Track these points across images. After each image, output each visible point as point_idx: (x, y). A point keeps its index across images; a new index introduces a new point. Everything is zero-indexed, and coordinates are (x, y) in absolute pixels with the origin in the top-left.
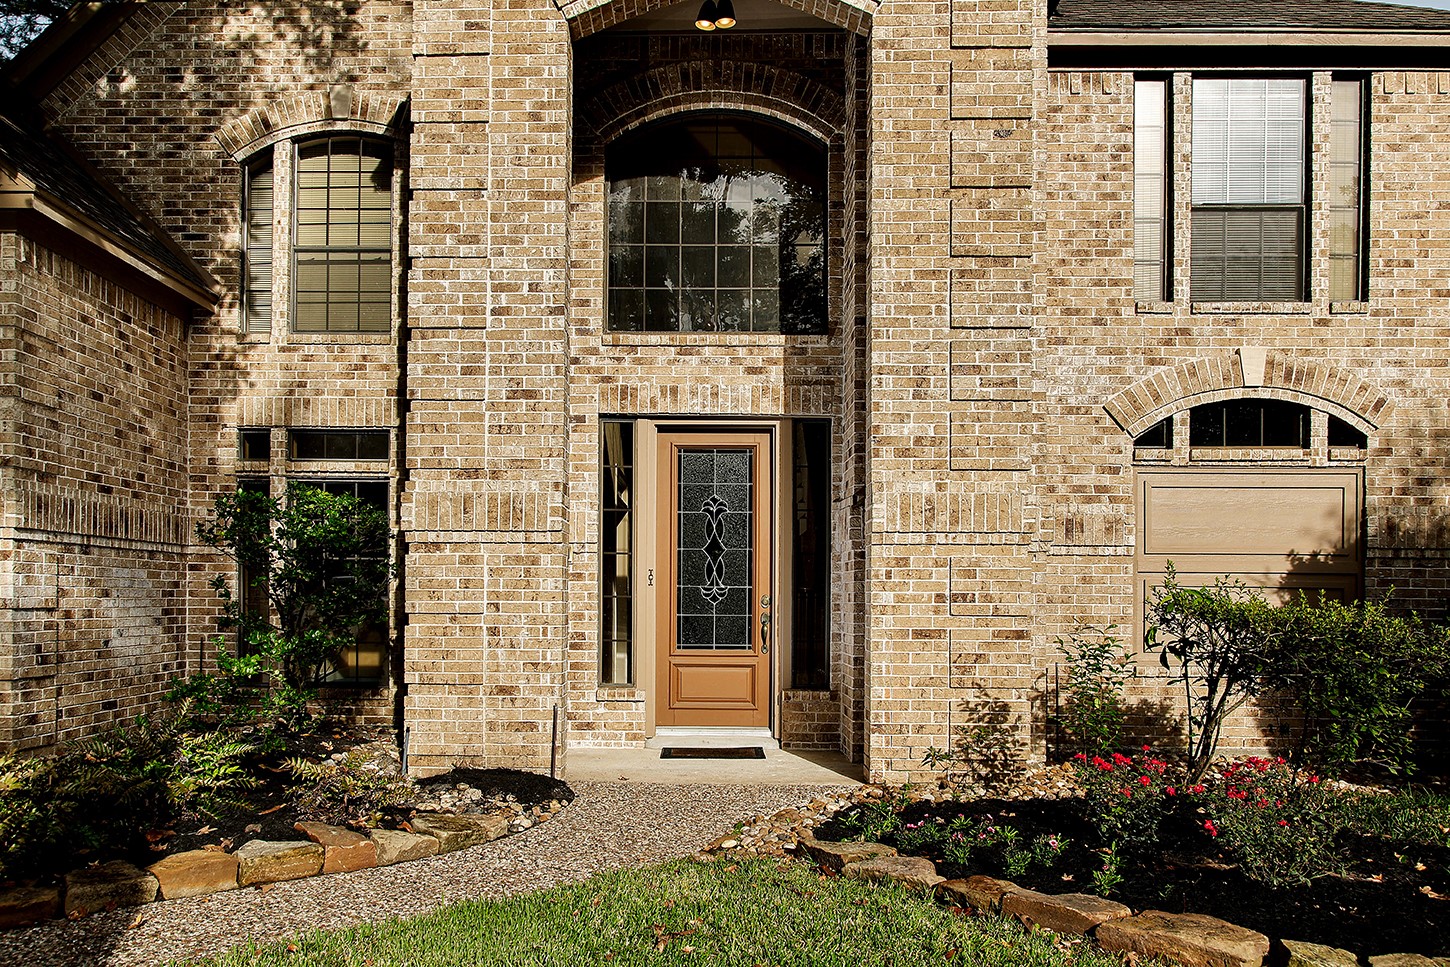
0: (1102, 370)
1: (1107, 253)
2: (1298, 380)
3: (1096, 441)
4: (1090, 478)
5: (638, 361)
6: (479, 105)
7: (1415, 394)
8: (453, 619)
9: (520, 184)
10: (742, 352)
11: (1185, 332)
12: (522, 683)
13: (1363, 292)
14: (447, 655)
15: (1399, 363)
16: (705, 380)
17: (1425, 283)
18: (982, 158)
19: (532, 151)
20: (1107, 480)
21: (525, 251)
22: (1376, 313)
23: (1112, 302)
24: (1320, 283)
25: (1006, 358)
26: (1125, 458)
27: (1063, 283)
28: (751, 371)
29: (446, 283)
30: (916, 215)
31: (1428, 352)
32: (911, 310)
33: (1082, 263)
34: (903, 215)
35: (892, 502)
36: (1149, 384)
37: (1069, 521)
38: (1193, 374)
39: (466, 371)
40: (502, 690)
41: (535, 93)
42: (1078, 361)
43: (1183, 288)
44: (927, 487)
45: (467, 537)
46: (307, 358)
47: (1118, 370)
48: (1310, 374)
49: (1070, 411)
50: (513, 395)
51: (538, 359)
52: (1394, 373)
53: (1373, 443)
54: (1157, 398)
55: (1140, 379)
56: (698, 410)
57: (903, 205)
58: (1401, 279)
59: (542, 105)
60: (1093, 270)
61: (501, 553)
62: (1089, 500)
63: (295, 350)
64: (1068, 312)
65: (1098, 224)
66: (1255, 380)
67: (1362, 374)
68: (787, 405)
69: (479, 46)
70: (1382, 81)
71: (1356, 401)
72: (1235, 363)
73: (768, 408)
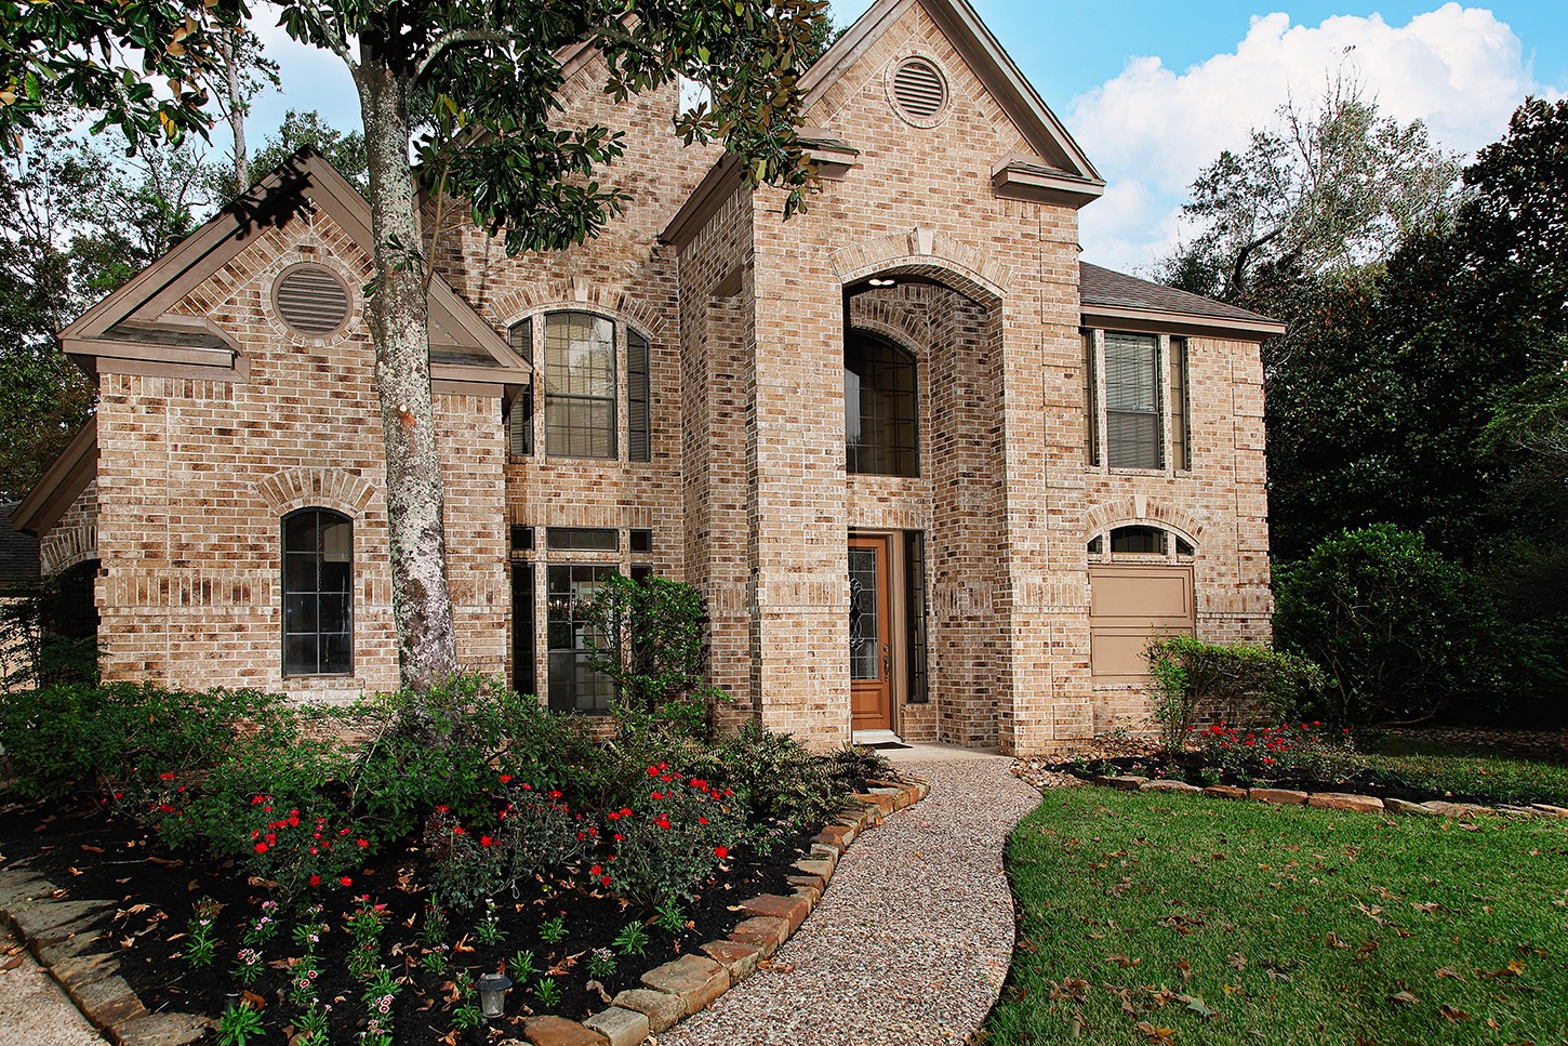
2: (1161, 515)
6: (795, 334)
7: (1215, 525)
8: (788, 662)
9: (819, 386)
10: (876, 488)
11: (1106, 485)
12: (829, 702)
13: (1188, 468)
14: (787, 685)
15: (1207, 507)
17: (1216, 462)
18: (1059, 389)
19: (825, 366)
21: (823, 429)
22: (1195, 478)
24: (1168, 459)
25: (1074, 506)
29: (779, 447)
30: (1027, 421)
31: (1220, 502)
32: (1027, 476)
34: (1021, 420)
35: (1022, 587)
38: (1112, 510)
39: (794, 504)
40: (818, 707)
41: (826, 329)
43: (1104, 459)
44: (1038, 580)
45: (796, 610)
46: (560, 476)
48: (1167, 512)
50: (819, 520)
51: (831, 497)
52: (1205, 512)
53: (1197, 552)
54: (1094, 524)
57: (1021, 414)
58: (1206, 459)
59: (830, 337)
61: (815, 620)
63: (552, 469)
66: (1141, 515)
67: (1191, 513)
68: (902, 522)
69: (794, 295)
70: (1193, 343)
71: (1189, 528)
72: (1132, 504)
73: (891, 524)
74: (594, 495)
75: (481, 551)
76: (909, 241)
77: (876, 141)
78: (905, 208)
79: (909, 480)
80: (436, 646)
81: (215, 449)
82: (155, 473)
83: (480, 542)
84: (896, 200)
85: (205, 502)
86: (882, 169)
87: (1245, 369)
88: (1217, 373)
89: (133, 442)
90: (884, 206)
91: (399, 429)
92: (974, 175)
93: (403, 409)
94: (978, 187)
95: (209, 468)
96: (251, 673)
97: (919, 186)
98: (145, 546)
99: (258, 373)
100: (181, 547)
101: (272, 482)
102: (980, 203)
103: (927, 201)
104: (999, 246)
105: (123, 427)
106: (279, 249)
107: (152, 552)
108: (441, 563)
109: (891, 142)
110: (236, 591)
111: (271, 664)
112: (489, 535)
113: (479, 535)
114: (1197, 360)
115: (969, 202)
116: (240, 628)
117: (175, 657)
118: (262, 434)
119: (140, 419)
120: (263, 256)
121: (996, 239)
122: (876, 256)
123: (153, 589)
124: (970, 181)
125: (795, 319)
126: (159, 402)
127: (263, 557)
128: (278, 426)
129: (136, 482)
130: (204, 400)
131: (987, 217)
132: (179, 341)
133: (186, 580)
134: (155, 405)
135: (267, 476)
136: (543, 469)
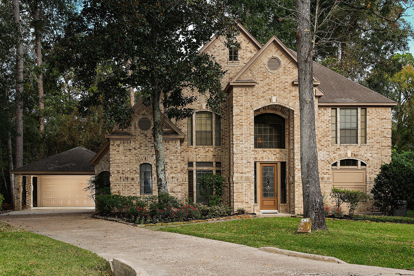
0: (327, 155)
1: (327, 136)
2: (356, 156)
3: (326, 165)
4: (325, 171)
5: (257, 153)
6: (242, 122)
7: (374, 158)
8: (240, 193)
9: (248, 133)
10: (273, 152)
11: (339, 149)
12: (249, 202)
13: (366, 143)
14: (239, 198)
15: (371, 153)
16: (267, 156)
17: (375, 141)
19: (249, 129)
20: (328, 171)
21: (249, 143)
22: (367, 146)
23: (328, 144)
24: (359, 141)
26: (330, 168)
27: (320, 141)
28: (274, 155)
29: (238, 147)
31: (376, 152)
33: (324, 138)
35: (297, 177)
36: (334, 157)
37: (322, 178)
38: (340, 155)
39: (241, 159)
40: (247, 202)
42: (323, 153)
43: (339, 142)
45: (242, 182)
46: (199, 150)
47: (329, 155)
48: (358, 155)
49: (322, 161)
50: (247, 162)
51: (251, 158)
52: (370, 155)
53: (367, 166)
54: (335, 159)
55: (332, 156)
56: (266, 161)
58: (371, 140)
59: (251, 122)
60: (325, 139)
61: (246, 184)
62: (325, 174)
63: (197, 148)
64: (321, 145)
65: (326, 132)
66: (349, 156)
67: (366, 155)
68: (279, 160)
69: (242, 114)
70: (368, 109)
71: (365, 159)
72: (346, 153)
73: (277, 160)
74: (207, 154)
75: (176, 171)
76: (270, 99)
77: (263, 77)
78: (270, 92)
79: (281, 150)
80: (164, 189)
81: (128, 153)
82: (119, 158)
83: (175, 169)
84: (267, 90)
85: (127, 163)
86: (264, 84)
87: (385, 115)
88: (376, 117)
89: (115, 152)
90: (264, 92)
91: (157, 153)
92: (288, 82)
93: (158, 150)
94: (288, 85)
95: (127, 156)
96: (134, 193)
97: (273, 86)
98: (117, 171)
99: (135, 138)
100: (123, 171)
101: (138, 158)
102: (289, 89)
103: (275, 90)
104: (294, 98)
105: (113, 150)
106: (139, 115)
107: (118, 172)
108: (165, 175)
109: (266, 77)
110: (132, 179)
111: (138, 192)
112: (177, 167)
113: (175, 167)
114: (369, 114)
115: (286, 88)
116: (133, 185)
117: (122, 190)
118: (136, 150)
119: (116, 148)
120: (136, 117)
121: (293, 96)
122: (262, 103)
123: (119, 178)
124: (286, 84)
125: (242, 119)
126: (119, 145)
127: (136, 172)
128: (139, 148)
129: (116, 160)
130: (126, 144)
131: (291, 92)
132: (123, 134)
133: (124, 177)
134: (118, 146)
135: (137, 157)
136: (195, 148)
